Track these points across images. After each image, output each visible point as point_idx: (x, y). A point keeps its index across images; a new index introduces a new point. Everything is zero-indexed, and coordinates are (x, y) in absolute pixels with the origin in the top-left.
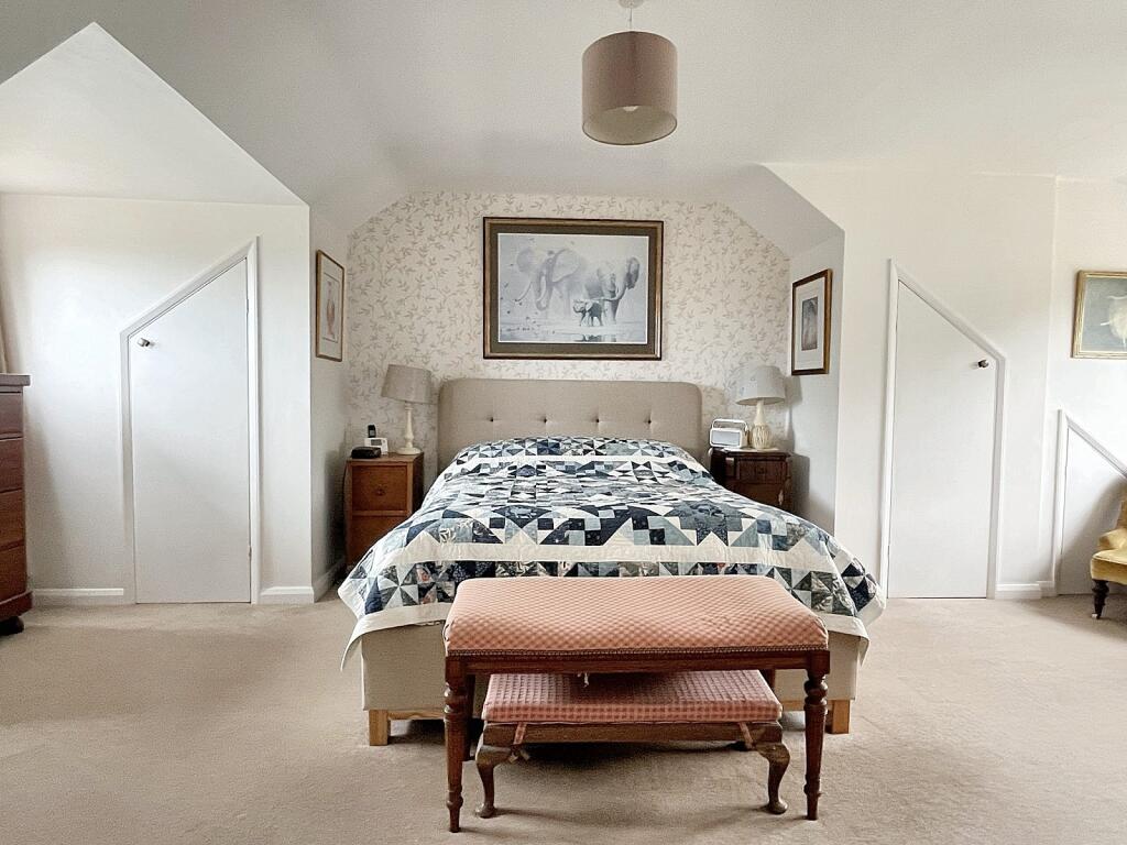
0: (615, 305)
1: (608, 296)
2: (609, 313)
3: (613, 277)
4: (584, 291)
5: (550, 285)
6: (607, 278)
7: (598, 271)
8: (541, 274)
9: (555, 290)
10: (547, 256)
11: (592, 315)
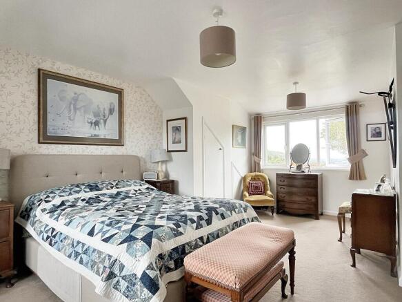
0: (105, 121)
1: (102, 117)
2: (103, 124)
3: (104, 109)
4: (92, 113)
5: (76, 109)
6: (102, 109)
7: (98, 106)
8: (71, 103)
9: (78, 112)
10: (73, 95)
11: (95, 125)
